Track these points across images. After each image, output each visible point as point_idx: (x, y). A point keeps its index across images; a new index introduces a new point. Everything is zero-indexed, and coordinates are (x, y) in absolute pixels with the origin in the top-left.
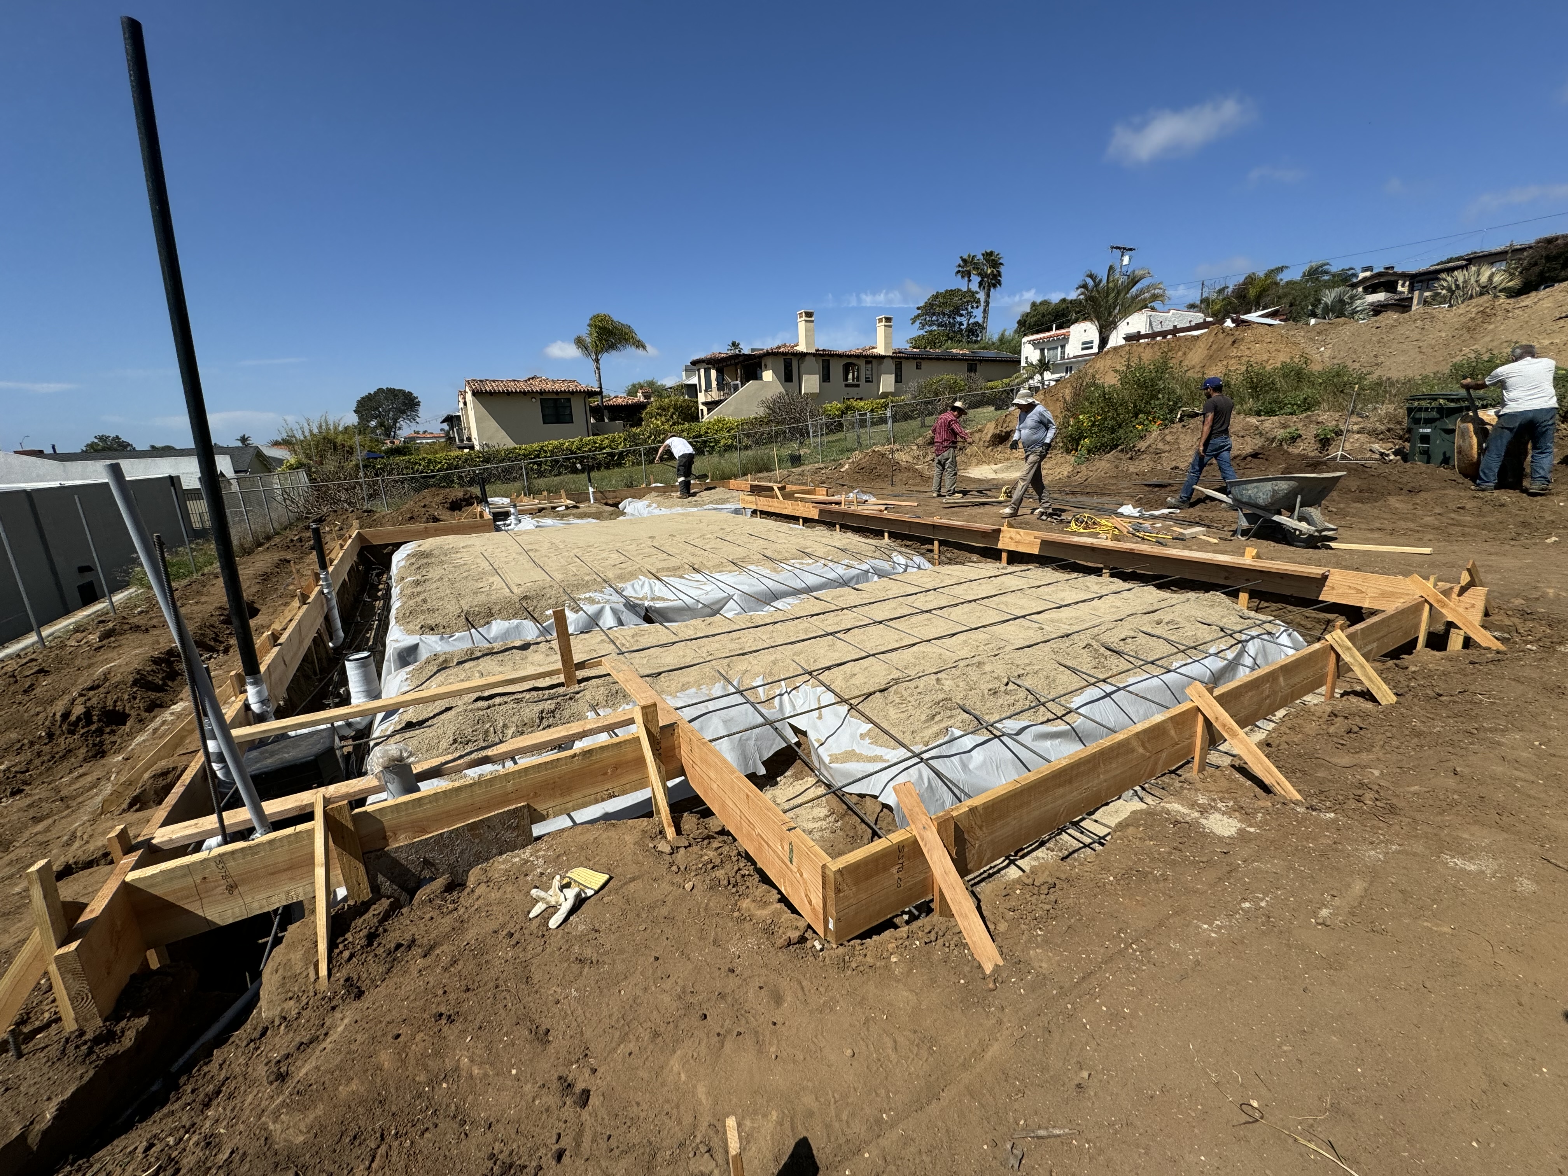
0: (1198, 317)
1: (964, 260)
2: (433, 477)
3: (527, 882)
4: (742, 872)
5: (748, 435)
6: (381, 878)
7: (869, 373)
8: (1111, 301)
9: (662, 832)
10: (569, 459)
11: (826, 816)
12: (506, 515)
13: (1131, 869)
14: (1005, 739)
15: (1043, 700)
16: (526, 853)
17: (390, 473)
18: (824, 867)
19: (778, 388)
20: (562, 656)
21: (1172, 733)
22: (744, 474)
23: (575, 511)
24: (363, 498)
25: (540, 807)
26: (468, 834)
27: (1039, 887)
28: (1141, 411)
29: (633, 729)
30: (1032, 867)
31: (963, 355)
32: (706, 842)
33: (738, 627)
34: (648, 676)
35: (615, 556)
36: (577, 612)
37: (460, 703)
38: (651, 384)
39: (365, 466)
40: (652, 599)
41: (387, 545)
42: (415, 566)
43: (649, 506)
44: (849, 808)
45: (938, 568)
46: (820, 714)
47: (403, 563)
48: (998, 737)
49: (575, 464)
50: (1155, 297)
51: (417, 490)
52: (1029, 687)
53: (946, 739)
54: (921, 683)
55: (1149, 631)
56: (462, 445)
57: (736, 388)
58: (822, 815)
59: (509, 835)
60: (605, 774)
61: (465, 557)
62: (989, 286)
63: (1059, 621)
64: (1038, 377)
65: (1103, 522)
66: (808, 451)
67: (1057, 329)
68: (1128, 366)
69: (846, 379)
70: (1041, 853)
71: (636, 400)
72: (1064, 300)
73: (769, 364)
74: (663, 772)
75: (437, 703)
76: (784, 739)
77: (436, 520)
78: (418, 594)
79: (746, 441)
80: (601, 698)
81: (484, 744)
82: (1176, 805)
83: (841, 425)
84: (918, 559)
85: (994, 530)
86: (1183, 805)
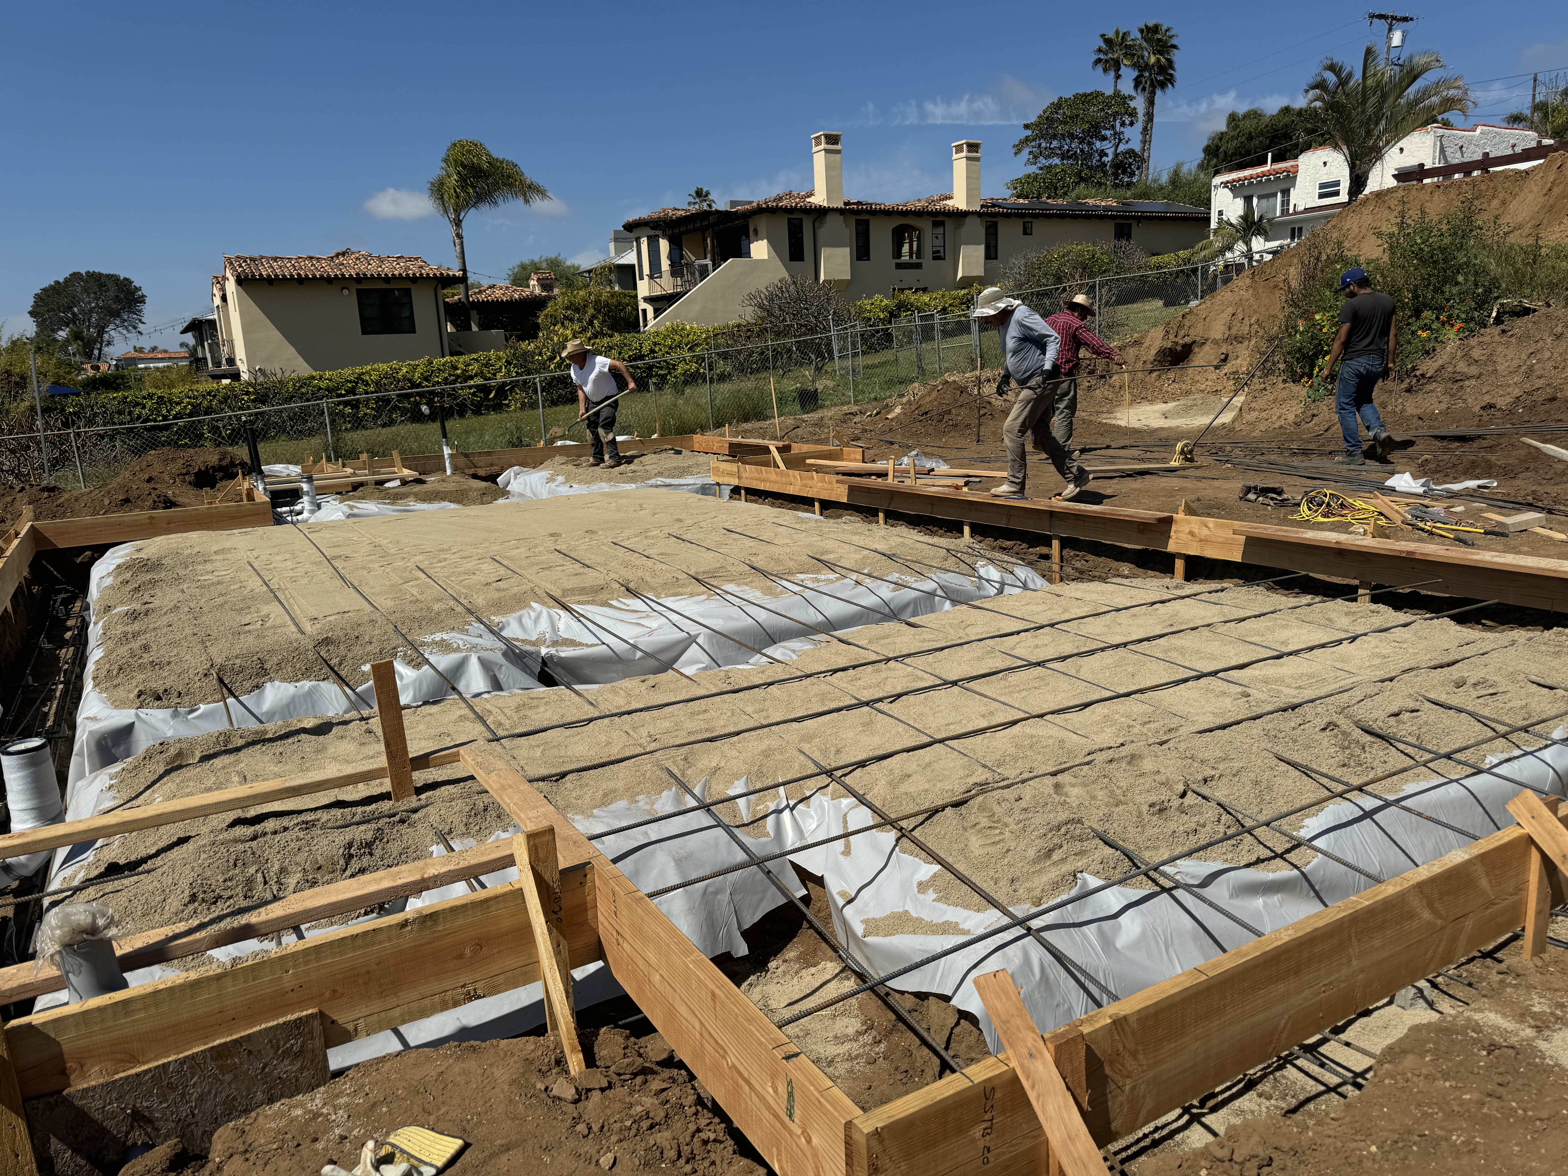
0: (1528, 138)
1: (1108, 42)
2: (167, 428)
3: (316, 1152)
4: (703, 1136)
5: (725, 356)
6: (55, 1145)
7: (940, 242)
8: (1370, 111)
9: (560, 1062)
10: (408, 396)
11: (859, 1033)
12: (294, 495)
13: (1410, 1132)
14: (1179, 893)
15: (1248, 823)
16: (316, 1100)
17: (90, 422)
18: (849, 1125)
19: (779, 272)
20: (388, 745)
21: (1484, 883)
22: (719, 425)
23: (418, 488)
24: (42, 466)
25: (343, 1017)
26: (211, 1065)
27: (1242, 1164)
28: (1426, 306)
29: (512, 873)
30: (1231, 1128)
31: (1107, 209)
32: (639, 1080)
33: (703, 692)
34: (543, 779)
35: (488, 567)
36: (418, 666)
37: (205, 830)
38: (554, 264)
39: (46, 410)
40: (555, 643)
41: (83, 549)
42: (131, 587)
43: (551, 480)
44: (900, 1018)
45: (1058, 588)
46: (848, 846)
47: (109, 581)
48: (1168, 891)
49: (417, 405)
50: (1449, 104)
51: (137, 452)
52: (1223, 800)
53: (1074, 892)
54: (1028, 792)
55: (1443, 698)
56: (217, 370)
57: (704, 273)
58: (851, 1031)
59: (287, 1068)
60: (460, 956)
61: (220, 570)
62: (1153, 85)
63: (1280, 680)
64: (1240, 247)
65: (1359, 504)
66: (831, 384)
67: (1274, 161)
68: (1402, 225)
69: (898, 254)
70: (1248, 1102)
71: (527, 292)
72: (1286, 110)
73: (762, 228)
74: (565, 953)
75: (163, 830)
76: (783, 891)
77: (169, 504)
78: (135, 635)
79: (722, 366)
80: (456, 820)
81: (244, 904)
82: (1492, 1016)
83: (888, 337)
84: (1022, 572)
85: (1161, 521)
86: (1504, 1015)
